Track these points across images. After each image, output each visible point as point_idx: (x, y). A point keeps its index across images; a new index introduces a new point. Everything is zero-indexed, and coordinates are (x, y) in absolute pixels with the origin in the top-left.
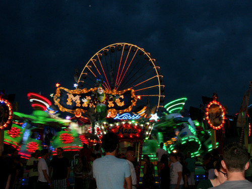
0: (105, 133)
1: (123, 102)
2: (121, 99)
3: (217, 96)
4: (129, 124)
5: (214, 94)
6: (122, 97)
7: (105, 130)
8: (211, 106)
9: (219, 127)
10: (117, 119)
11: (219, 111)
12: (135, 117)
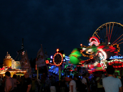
0: (106, 65)
10: (111, 59)
12: (120, 57)
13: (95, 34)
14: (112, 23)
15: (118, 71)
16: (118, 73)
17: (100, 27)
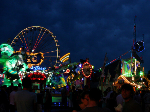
0: (24, 77)
1: (36, 60)
2: (35, 58)
3: (88, 59)
4: (38, 72)
5: (87, 58)
6: (36, 57)
7: (25, 75)
8: (85, 64)
9: (88, 76)
10: (32, 69)
11: (89, 67)
12: (43, 68)
13: (18, 36)
14: (41, 27)
15: (38, 85)
16: (38, 86)
17: (26, 29)
